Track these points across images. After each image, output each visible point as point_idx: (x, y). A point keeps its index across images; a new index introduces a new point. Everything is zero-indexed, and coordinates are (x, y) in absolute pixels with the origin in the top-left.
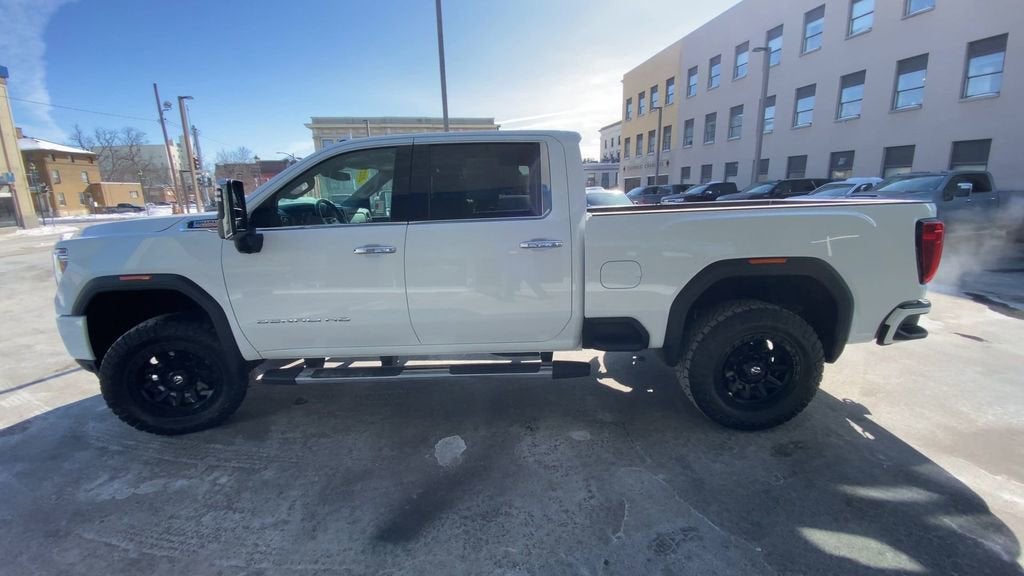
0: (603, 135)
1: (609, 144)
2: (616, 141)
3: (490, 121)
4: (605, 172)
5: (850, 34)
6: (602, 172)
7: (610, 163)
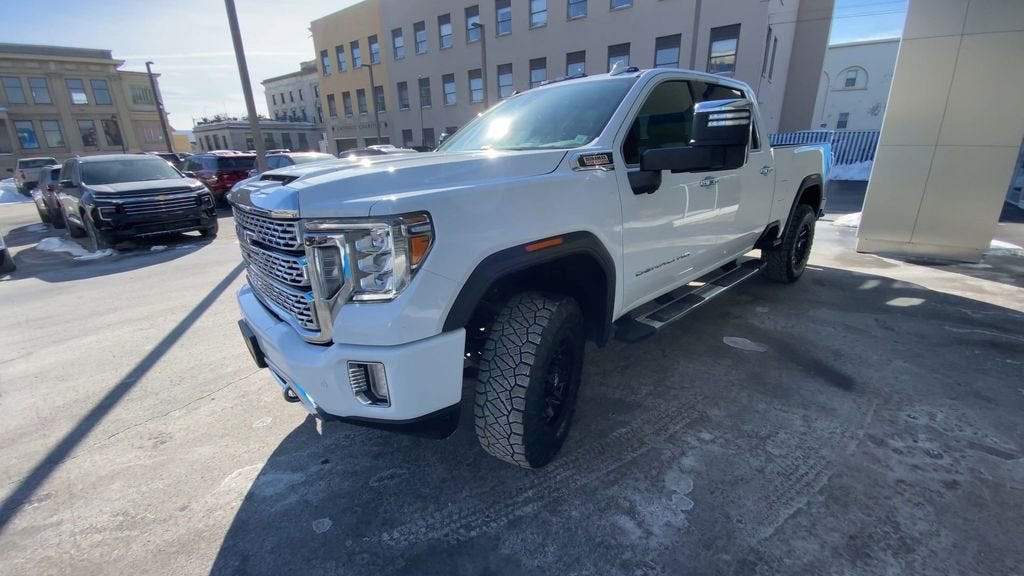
0: (267, 89)
1: (278, 99)
2: (287, 97)
3: (106, 54)
4: (285, 132)
5: (531, 25)
6: (281, 132)
7: (288, 122)
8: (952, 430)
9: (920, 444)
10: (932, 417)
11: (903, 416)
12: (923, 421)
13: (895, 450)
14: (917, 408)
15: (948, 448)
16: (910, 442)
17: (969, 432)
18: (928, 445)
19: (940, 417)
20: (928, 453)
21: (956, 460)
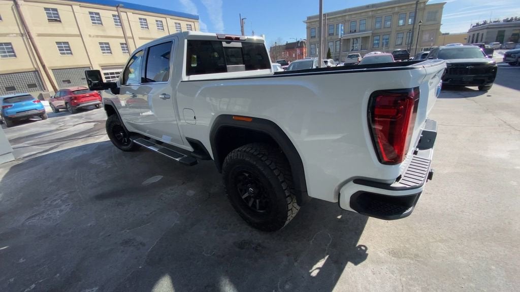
8: (51, 212)
9: (59, 201)
10: (61, 211)
11: (71, 203)
12: (63, 207)
13: (65, 194)
14: (68, 209)
15: (50, 205)
16: (62, 199)
17: (45, 216)
18: (57, 202)
19: (58, 213)
20: (55, 200)
21: (45, 205)
